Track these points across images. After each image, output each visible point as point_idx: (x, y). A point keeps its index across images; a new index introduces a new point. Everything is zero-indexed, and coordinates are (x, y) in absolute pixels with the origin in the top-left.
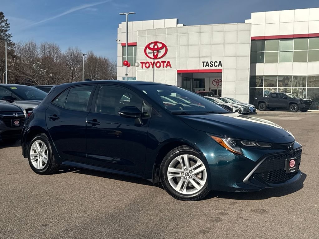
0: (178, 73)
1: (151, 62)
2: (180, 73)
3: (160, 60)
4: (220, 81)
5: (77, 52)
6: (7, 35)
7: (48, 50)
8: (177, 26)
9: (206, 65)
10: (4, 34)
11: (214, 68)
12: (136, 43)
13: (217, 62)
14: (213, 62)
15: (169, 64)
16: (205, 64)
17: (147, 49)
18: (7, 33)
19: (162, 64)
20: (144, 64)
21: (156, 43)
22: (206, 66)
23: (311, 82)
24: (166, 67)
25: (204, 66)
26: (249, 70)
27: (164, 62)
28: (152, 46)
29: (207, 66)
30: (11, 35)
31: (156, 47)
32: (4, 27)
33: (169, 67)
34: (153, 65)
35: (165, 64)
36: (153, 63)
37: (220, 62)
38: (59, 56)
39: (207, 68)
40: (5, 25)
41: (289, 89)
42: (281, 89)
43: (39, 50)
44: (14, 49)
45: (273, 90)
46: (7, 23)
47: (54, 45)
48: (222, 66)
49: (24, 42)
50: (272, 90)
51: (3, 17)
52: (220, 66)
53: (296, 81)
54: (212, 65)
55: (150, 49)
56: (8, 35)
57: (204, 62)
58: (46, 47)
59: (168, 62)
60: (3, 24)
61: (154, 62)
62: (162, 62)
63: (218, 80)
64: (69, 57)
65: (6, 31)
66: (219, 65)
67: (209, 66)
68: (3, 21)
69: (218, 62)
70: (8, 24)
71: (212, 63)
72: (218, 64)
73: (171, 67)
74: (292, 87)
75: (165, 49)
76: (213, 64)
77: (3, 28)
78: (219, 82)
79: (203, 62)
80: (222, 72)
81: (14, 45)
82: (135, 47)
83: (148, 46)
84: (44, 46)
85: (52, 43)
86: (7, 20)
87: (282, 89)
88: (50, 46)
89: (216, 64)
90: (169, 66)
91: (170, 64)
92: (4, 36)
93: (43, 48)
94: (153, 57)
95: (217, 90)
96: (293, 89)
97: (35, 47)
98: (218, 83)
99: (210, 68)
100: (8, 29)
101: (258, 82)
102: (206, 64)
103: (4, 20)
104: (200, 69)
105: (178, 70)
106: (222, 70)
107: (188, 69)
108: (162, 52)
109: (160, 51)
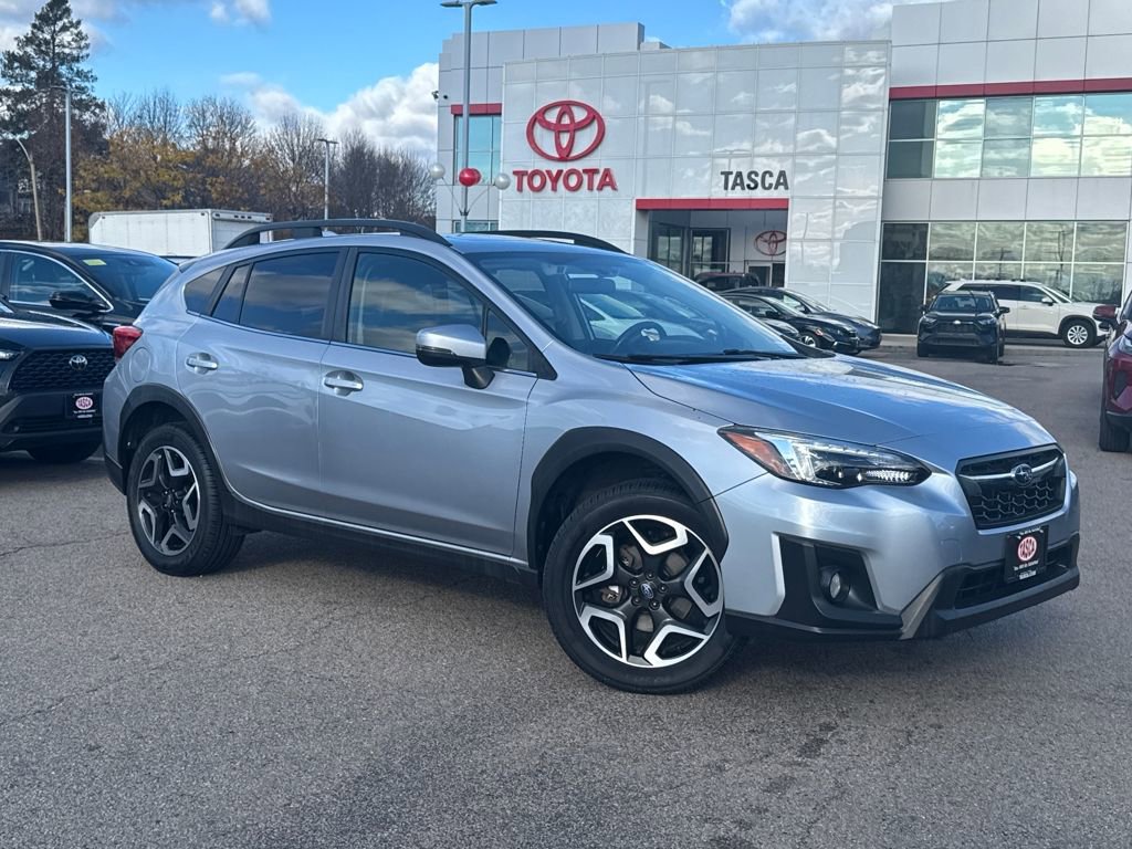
0: (637, 209)
1: (549, 172)
2: (644, 208)
3: (579, 166)
4: (780, 237)
5: (310, 133)
6: (79, 72)
8: (639, 48)
9: (735, 185)
10: (70, 69)
11: (760, 193)
12: (499, 106)
13: (771, 175)
14: (757, 175)
15: (608, 180)
16: (731, 179)
17: (537, 126)
18: (82, 66)
19: (585, 177)
20: (525, 179)
21: (566, 107)
22: (733, 188)
24: (600, 188)
25: (726, 188)
26: (881, 200)
27: (593, 172)
28: (552, 117)
29: (738, 188)
30: (94, 74)
31: (566, 120)
32: (69, 45)
33: (608, 189)
34: (555, 180)
35: (597, 179)
36: (554, 173)
37: (782, 174)
39: (738, 194)
40: (75, 40)
42: (986, 266)
44: (104, 121)
45: (959, 271)
46: (79, 35)
48: (787, 188)
49: (133, 98)
50: (954, 271)
51: (68, 11)
52: (781, 188)
53: (1038, 240)
54: (756, 183)
55: (547, 126)
56: (84, 73)
57: (727, 174)
59: (607, 173)
60: (67, 37)
61: (560, 172)
62: (585, 171)
63: (773, 233)
65: (77, 59)
66: (778, 184)
67: (743, 188)
68: (64, 29)
69: (776, 175)
70: (83, 35)
71: (753, 176)
72: (773, 180)
73: (614, 188)
74: (1023, 262)
75: (595, 126)
76: (759, 179)
77: (67, 51)
78: (777, 242)
79: (722, 173)
80: (787, 209)
81: (102, 107)
82: (496, 118)
83: (539, 118)
86: (79, 23)
87: (990, 268)
89: (769, 180)
90: (608, 184)
91: (612, 178)
92: (70, 76)
94: (554, 153)
96: (1028, 268)
98: (773, 246)
99: (747, 194)
100: (82, 53)
101: (909, 243)
102: (735, 180)
103: (70, 22)
104: (714, 197)
105: (638, 201)
106: (787, 200)
107: (674, 197)
108: (585, 139)
109: (579, 135)
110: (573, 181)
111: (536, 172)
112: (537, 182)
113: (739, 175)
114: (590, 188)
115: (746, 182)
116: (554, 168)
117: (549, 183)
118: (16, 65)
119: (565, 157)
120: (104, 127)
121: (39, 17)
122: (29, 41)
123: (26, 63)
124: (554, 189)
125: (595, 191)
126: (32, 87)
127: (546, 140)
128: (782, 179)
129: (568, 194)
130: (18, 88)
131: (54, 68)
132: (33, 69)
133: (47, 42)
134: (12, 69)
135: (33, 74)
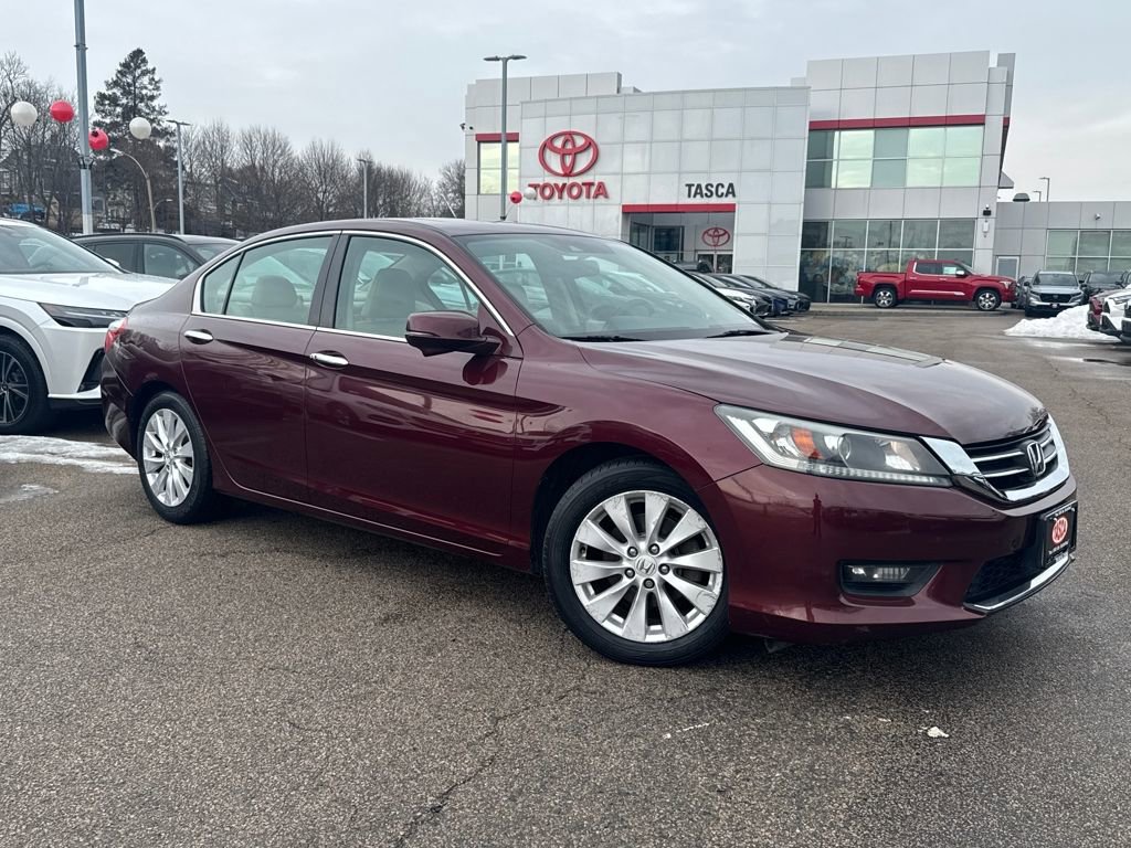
0: (624, 213)
1: (555, 185)
2: (628, 211)
3: (579, 180)
4: (722, 232)
5: (332, 154)
6: (153, 107)
7: (259, 149)
8: (618, 92)
9: (696, 194)
10: (147, 106)
11: (714, 200)
12: (517, 134)
13: (723, 186)
14: (712, 186)
15: (601, 190)
16: (693, 189)
18: (155, 103)
19: (584, 188)
20: (538, 190)
21: (569, 136)
22: (695, 196)
23: (948, 235)
24: (596, 196)
25: (689, 196)
26: (802, 206)
27: (590, 185)
29: (698, 196)
30: (166, 110)
31: (569, 146)
32: (146, 88)
34: (561, 191)
35: (593, 190)
36: (560, 185)
37: (731, 185)
38: (288, 165)
39: (698, 200)
40: (150, 84)
41: (894, 254)
42: (874, 252)
43: (236, 148)
44: (176, 145)
45: (855, 256)
46: (153, 79)
47: (274, 135)
48: (734, 195)
49: (198, 128)
50: (851, 256)
51: (144, 61)
52: (731, 196)
53: (912, 233)
54: (712, 193)
55: (554, 150)
56: (157, 108)
57: (690, 186)
58: (254, 140)
59: (601, 185)
60: (145, 80)
61: (564, 185)
62: (584, 184)
63: (716, 230)
64: (311, 167)
65: (152, 98)
66: (728, 193)
67: (702, 196)
68: (144, 73)
69: (726, 186)
70: (156, 79)
71: (709, 187)
72: (724, 190)
73: (606, 197)
75: (591, 150)
76: (713, 190)
77: (144, 92)
78: (719, 236)
79: (687, 185)
80: (734, 212)
83: (548, 145)
84: (250, 136)
85: (270, 131)
86: (154, 69)
87: (877, 254)
88: (265, 137)
89: (721, 190)
90: (602, 194)
91: (605, 189)
92: (147, 111)
93: (248, 143)
94: (560, 171)
95: (712, 256)
97: (227, 141)
98: (716, 239)
99: (705, 201)
100: (155, 93)
101: (819, 236)
102: (696, 190)
103: (147, 70)
104: (681, 202)
105: (624, 206)
106: (734, 205)
107: (650, 203)
108: (583, 160)
109: (579, 156)
110: (575, 192)
111: (545, 186)
112: (547, 192)
113: (699, 186)
114: (588, 197)
115: (705, 191)
116: (560, 181)
117: (557, 194)
118: (107, 102)
119: (568, 173)
120: (175, 150)
121: (123, 65)
122: (116, 84)
123: (114, 100)
124: (561, 197)
125: (592, 199)
126: (119, 119)
127: (554, 161)
128: (731, 190)
129: (571, 201)
130: (108, 120)
131: (136, 105)
132: (118, 105)
133: (128, 84)
134: (103, 105)
135: (119, 110)
